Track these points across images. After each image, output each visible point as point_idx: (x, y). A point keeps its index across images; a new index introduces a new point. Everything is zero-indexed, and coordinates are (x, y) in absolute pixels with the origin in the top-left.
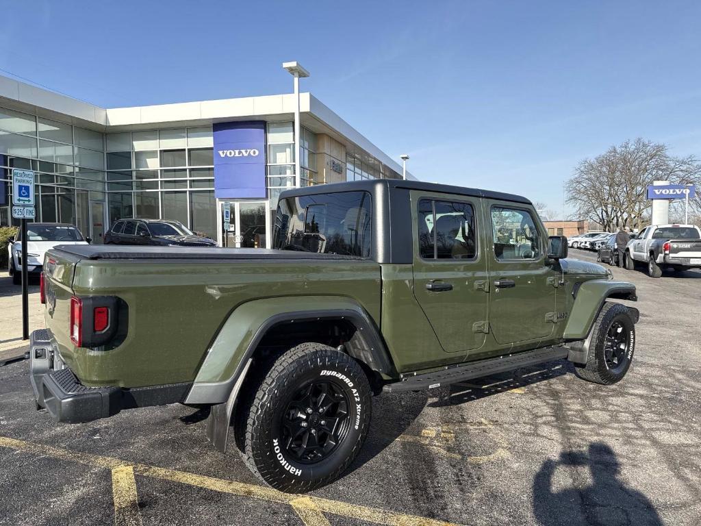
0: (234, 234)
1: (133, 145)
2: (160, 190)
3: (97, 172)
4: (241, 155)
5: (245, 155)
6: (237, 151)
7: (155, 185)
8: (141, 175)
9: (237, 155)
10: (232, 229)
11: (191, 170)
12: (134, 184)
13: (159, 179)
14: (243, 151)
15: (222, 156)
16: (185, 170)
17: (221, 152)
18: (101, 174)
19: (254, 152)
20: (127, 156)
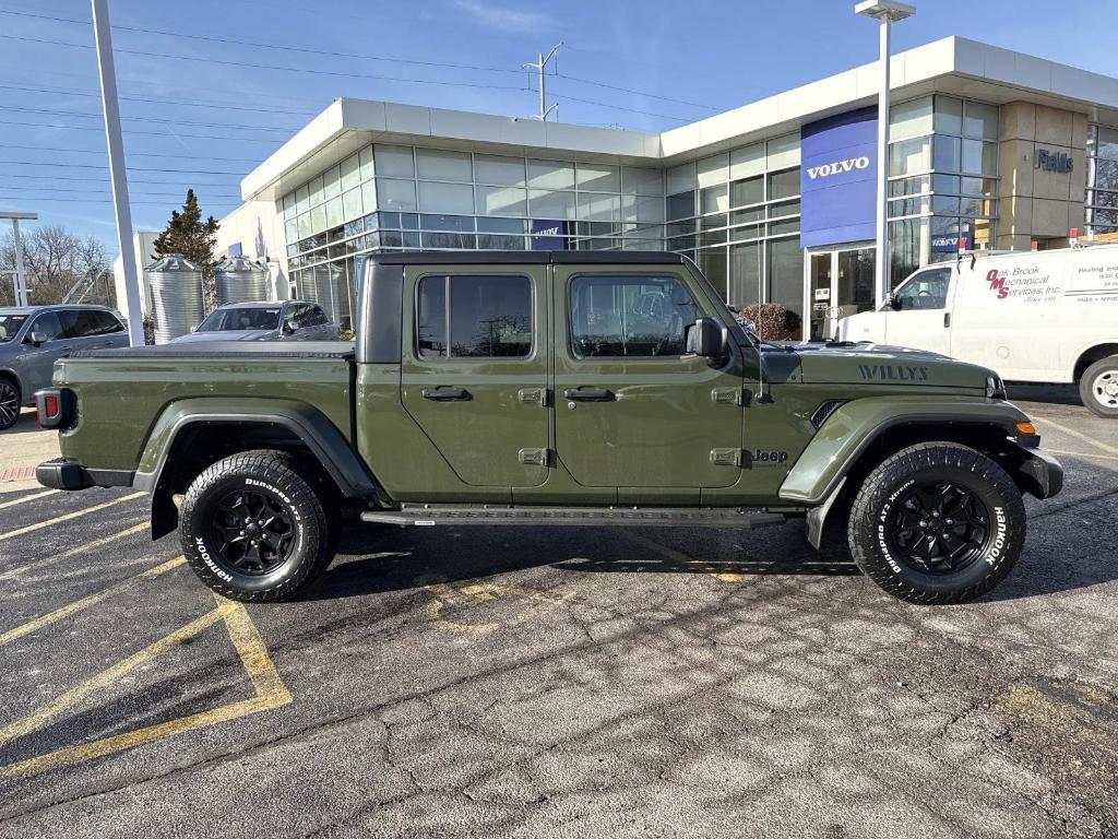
0: (829, 305)
1: (697, 181)
2: (728, 243)
3: (653, 226)
4: (841, 170)
5: (847, 168)
6: (834, 166)
7: (721, 237)
8: (706, 224)
9: (834, 172)
10: (826, 297)
11: (772, 206)
12: (698, 239)
13: (728, 227)
14: (844, 163)
15: (813, 176)
16: (763, 207)
17: (810, 171)
18: (660, 227)
19: (862, 163)
20: (689, 196)
